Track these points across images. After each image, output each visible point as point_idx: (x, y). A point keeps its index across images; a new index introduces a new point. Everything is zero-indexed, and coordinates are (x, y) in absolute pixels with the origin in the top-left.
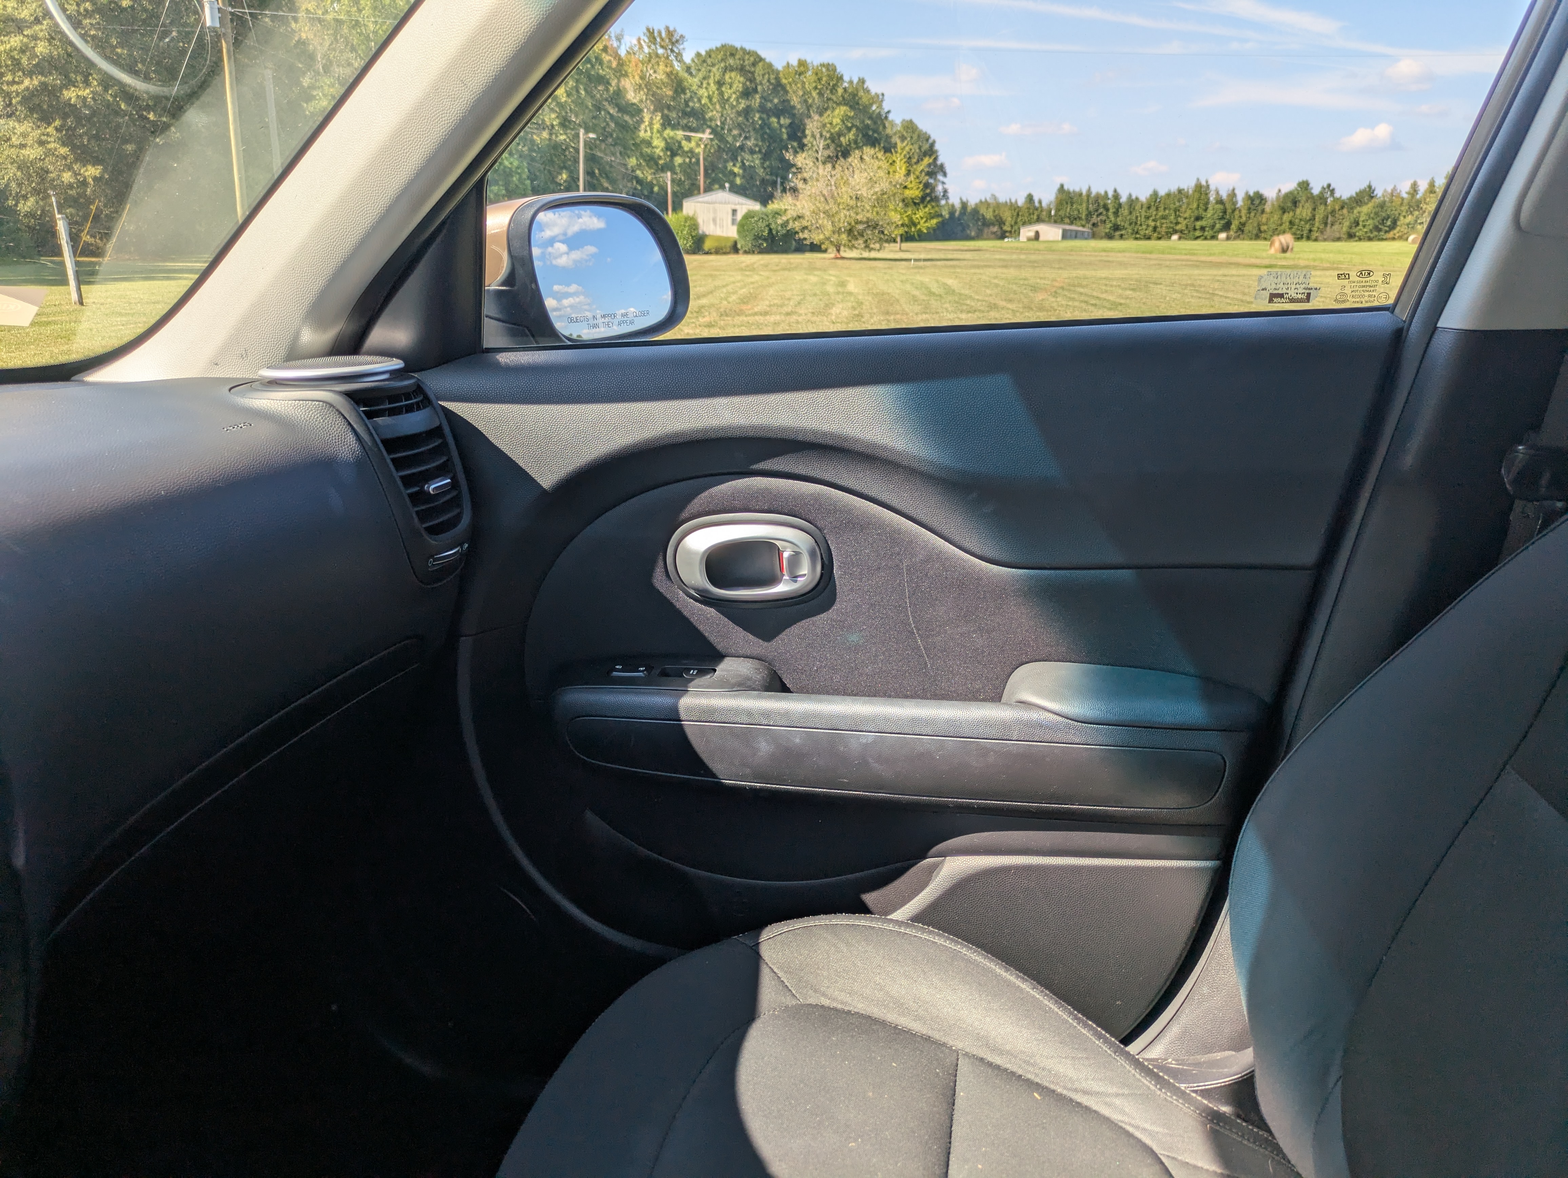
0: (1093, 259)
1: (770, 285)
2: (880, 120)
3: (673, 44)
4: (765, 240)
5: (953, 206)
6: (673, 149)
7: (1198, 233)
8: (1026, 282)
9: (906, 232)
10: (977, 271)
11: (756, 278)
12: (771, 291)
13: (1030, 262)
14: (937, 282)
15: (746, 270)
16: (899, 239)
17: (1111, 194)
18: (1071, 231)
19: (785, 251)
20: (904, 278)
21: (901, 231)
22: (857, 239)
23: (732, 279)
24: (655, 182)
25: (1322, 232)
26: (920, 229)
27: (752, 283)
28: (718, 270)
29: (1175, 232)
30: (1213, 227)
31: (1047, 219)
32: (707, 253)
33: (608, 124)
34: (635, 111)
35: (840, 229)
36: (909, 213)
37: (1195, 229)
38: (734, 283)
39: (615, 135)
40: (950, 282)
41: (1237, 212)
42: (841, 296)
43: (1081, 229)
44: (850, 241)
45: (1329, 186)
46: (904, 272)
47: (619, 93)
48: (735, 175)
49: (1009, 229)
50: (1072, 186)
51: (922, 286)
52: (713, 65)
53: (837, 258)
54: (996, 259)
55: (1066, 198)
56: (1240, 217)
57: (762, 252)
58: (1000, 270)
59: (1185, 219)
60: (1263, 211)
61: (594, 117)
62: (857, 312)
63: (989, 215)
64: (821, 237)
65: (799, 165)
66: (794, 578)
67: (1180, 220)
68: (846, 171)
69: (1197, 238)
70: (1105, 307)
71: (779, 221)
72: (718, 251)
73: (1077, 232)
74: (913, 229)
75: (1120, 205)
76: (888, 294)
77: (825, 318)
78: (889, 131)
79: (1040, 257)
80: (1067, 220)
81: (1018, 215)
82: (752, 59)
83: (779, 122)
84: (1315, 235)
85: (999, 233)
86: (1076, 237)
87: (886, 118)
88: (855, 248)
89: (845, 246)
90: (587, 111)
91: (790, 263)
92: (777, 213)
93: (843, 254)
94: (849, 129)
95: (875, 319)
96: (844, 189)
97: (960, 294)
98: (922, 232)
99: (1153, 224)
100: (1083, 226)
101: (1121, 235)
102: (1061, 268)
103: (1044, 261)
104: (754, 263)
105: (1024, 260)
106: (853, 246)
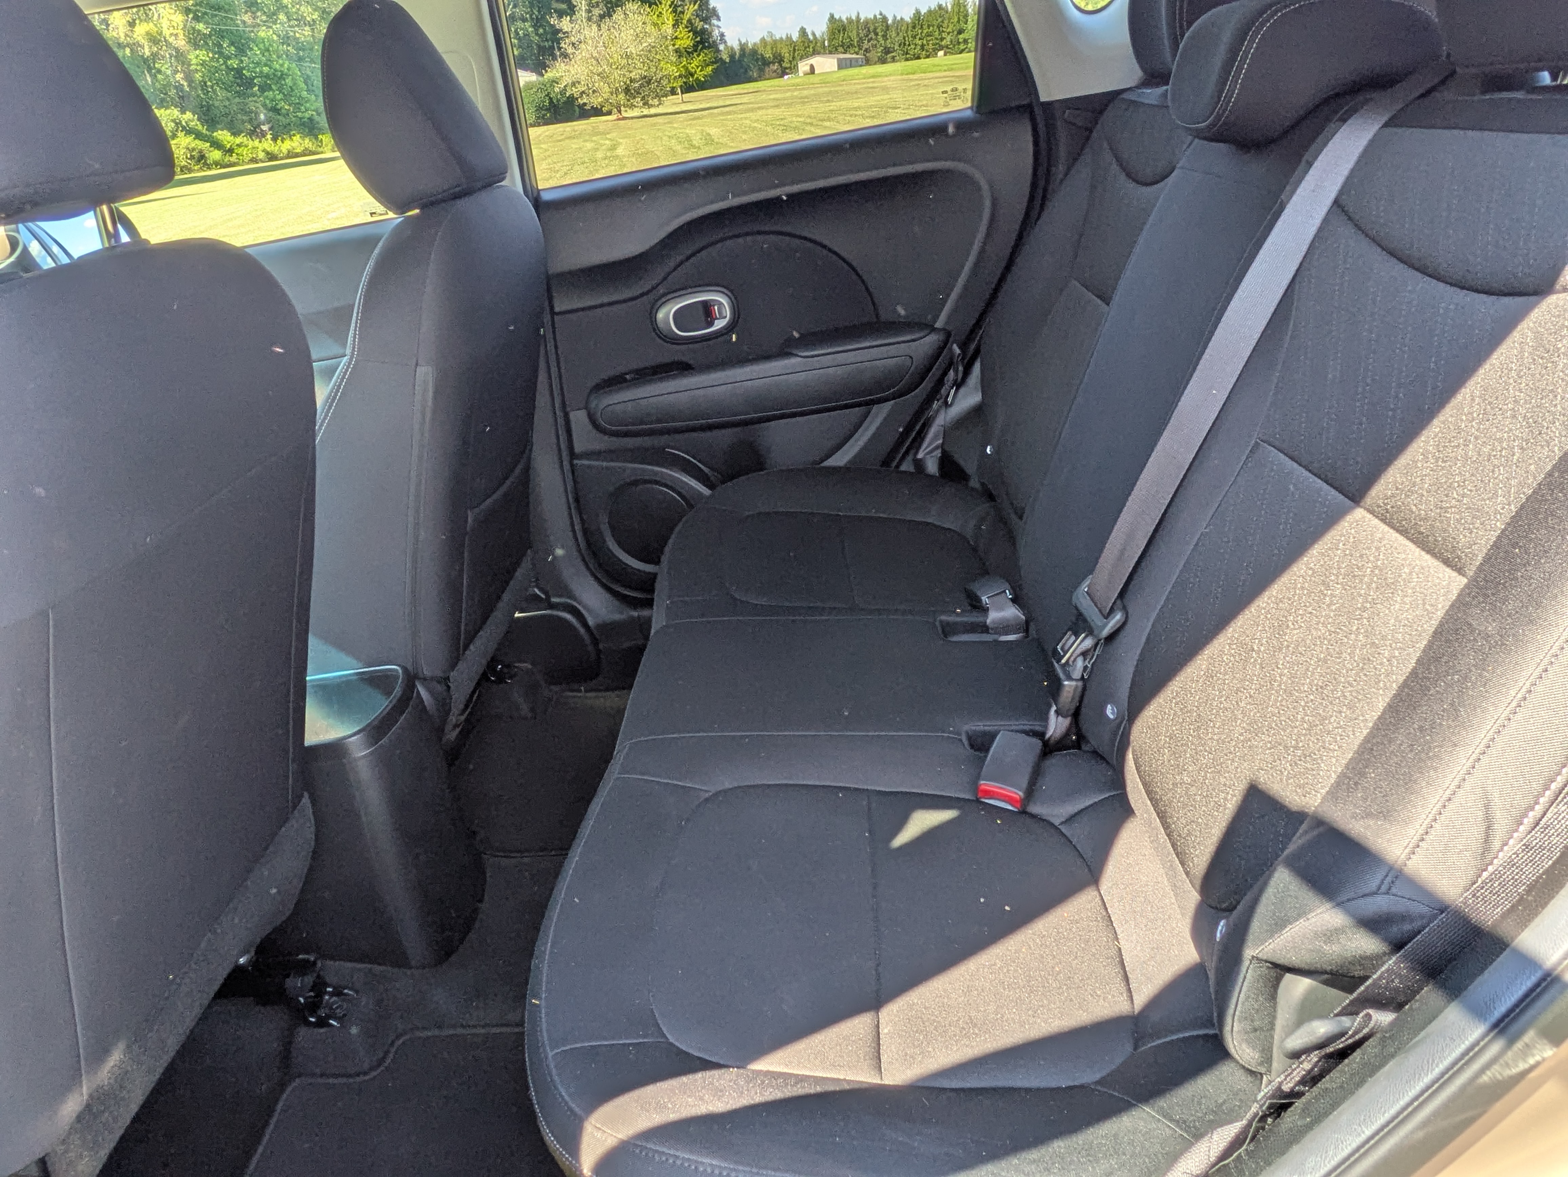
0: (859, 87)
4: (548, 110)
5: (732, 48)
7: (962, 47)
8: (782, 123)
9: (684, 82)
13: (802, 98)
16: (679, 91)
17: (879, 17)
18: (846, 59)
19: (568, 119)
21: (680, 82)
22: (635, 98)
26: (697, 78)
29: (941, 48)
31: (822, 51)
35: (617, 89)
36: (685, 63)
37: (959, 43)
43: (854, 56)
44: (628, 100)
49: (788, 65)
50: (843, 14)
53: (619, 119)
54: (770, 99)
55: (837, 27)
57: (546, 123)
59: (948, 33)
63: (768, 55)
64: (600, 100)
65: (565, 29)
67: (944, 35)
68: (612, 30)
69: (961, 52)
71: (557, 90)
73: (851, 60)
74: (691, 79)
75: (888, 27)
79: (812, 92)
80: (841, 49)
81: (794, 50)
85: (779, 71)
86: (851, 66)
88: (635, 106)
89: (625, 105)
91: (575, 131)
92: (553, 81)
93: (625, 114)
96: (613, 49)
98: (700, 80)
99: (920, 42)
100: (857, 54)
101: (893, 57)
102: (828, 101)
103: (815, 95)
104: (540, 135)
105: (796, 97)
106: (632, 105)
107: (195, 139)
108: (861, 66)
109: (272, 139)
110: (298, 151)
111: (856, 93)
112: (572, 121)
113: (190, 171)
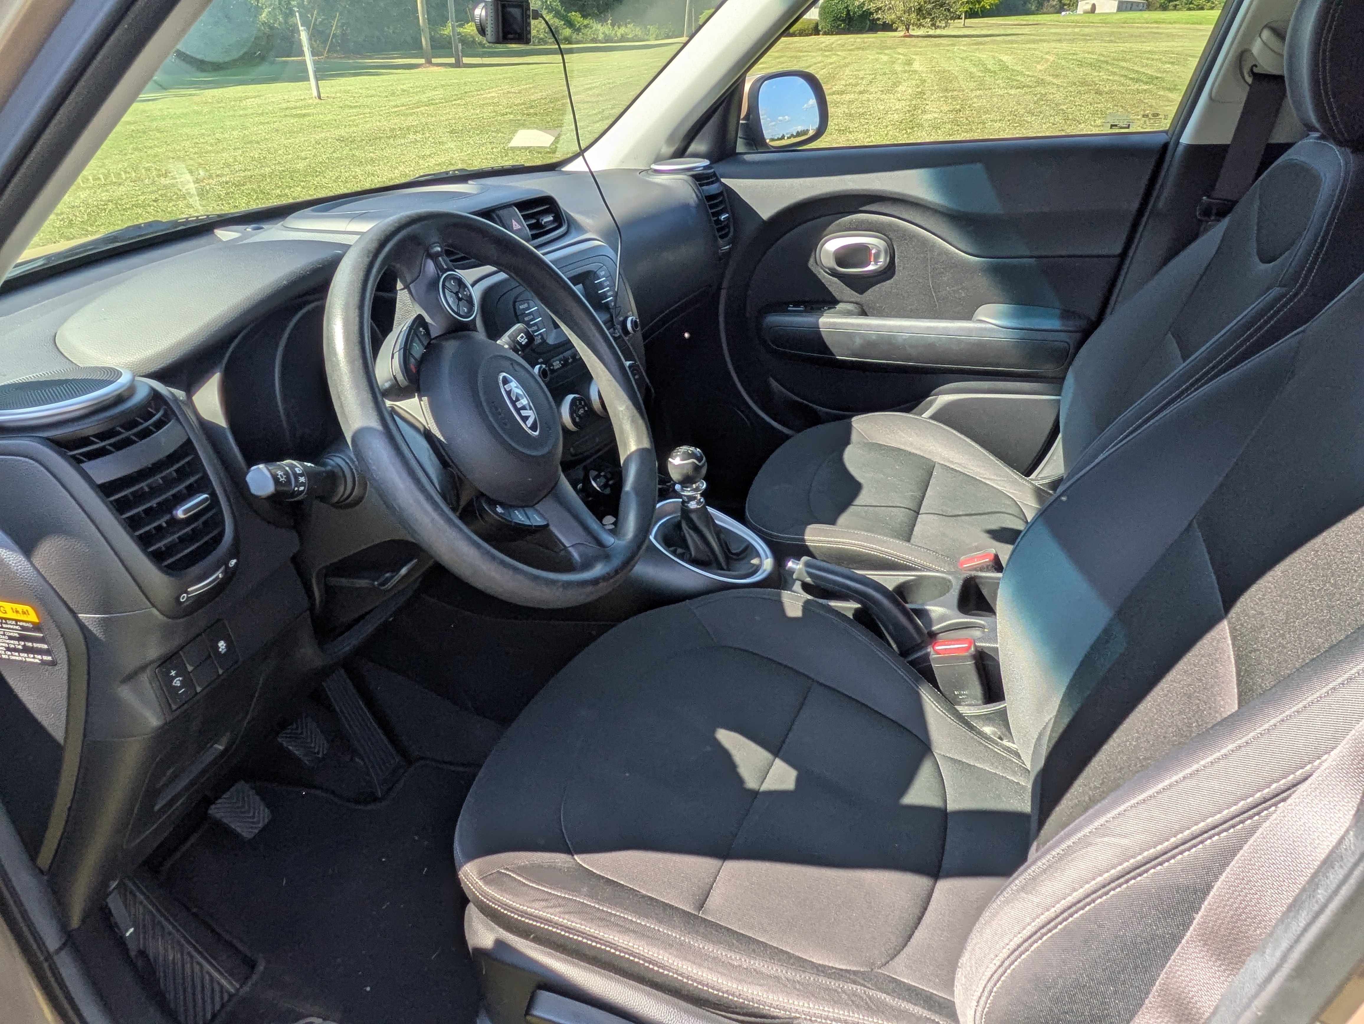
0: (1143, 31)
1: (846, 65)
4: (843, 21)
8: (1075, 57)
9: (970, 8)
10: (1033, 46)
11: (835, 58)
12: (847, 71)
13: (1083, 35)
14: (994, 58)
15: (825, 51)
16: (963, 16)
18: (1127, 3)
19: (860, 31)
20: (964, 55)
21: (966, 7)
22: (925, 18)
23: (814, 60)
26: (983, 6)
27: (831, 63)
28: (801, 51)
32: (793, 35)
35: (910, 8)
38: (815, 64)
40: (1005, 58)
42: (907, 75)
44: (919, 19)
46: (965, 48)
51: (980, 63)
53: (906, 36)
54: (1052, 33)
57: (840, 32)
58: (1053, 45)
62: (920, 90)
64: (893, 16)
66: (876, 262)
70: (1142, 81)
71: (856, 3)
72: (801, 33)
73: (1132, 3)
74: (977, 6)
76: (949, 71)
77: (892, 96)
79: (1093, 30)
85: (1058, 6)
86: (1131, 9)
88: (923, 26)
89: (913, 25)
91: (864, 43)
93: (911, 32)
95: (935, 96)
97: (1013, 70)
98: (985, 8)
101: (1175, 6)
102: (1111, 41)
103: (1097, 34)
104: (833, 43)
105: (1078, 34)
106: (921, 24)
107: (554, 17)
108: (1141, 10)
109: (611, 24)
110: (630, 36)
111: (1140, 36)
112: (862, 33)
113: (546, 43)
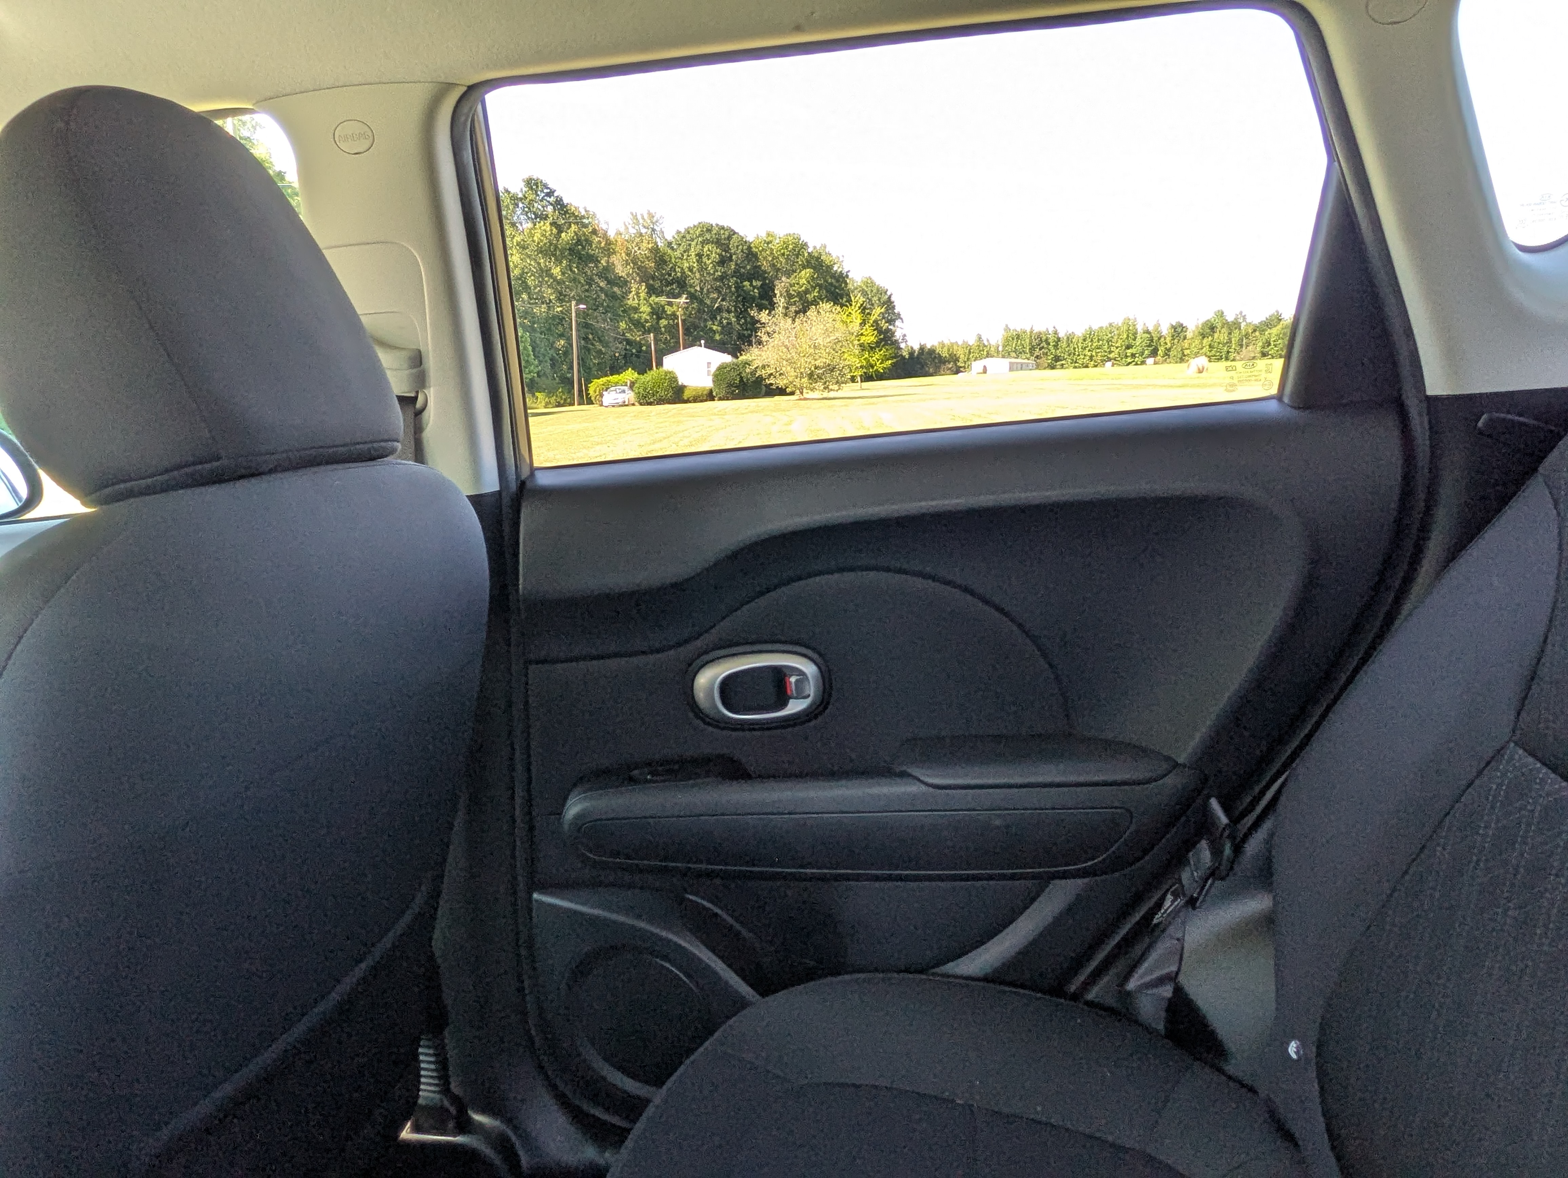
0: (1028, 387)
1: (725, 428)
2: (841, 278)
3: (653, 224)
4: (737, 387)
5: (912, 348)
6: (658, 313)
7: (1129, 360)
9: (864, 373)
14: (874, 416)
15: (719, 415)
16: (859, 379)
17: (1051, 330)
18: (1017, 363)
19: (754, 396)
21: (861, 372)
22: (817, 382)
23: (695, 424)
24: (643, 342)
25: (1238, 353)
26: (877, 370)
28: (693, 416)
29: (1109, 359)
30: (1142, 353)
31: (995, 355)
32: (687, 401)
33: (598, 296)
34: (623, 283)
35: (802, 374)
36: (866, 356)
37: (1126, 357)
38: (693, 427)
39: (605, 304)
41: (1162, 339)
43: (1026, 361)
44: (811, 384)
45: (1241, 313)
47: (608, 268)
48: (715, 332)
49: (963, 365)
50: (1018, 326)
51: (858, 421)
52: (692, 240)
53: (801, 399)
54: (943, 392)
55: (1012, 337)
56: (1166, 343)
57: (734, 397)
59: (1117, 348)
60: (1185, 338)
61: (587, 291)
63: (945, 354)
64: (785, 382)
65: (763, 321)
67: (1112, 349)
68: (805, 324)
69: (1128, 364)
71: (748, 370)
72: (696, 399)
73: (1022, 364)
74: (871, 370)
75: (1059, 339)
78: (850, 286)
80: (1013, 354)
81: (970, 352)
82: (727, 233)
83: (751, 285)
84: (1232, 356)
85: (954, 369)
86: (1022, 370)
87: (847, 276)
88: (816, 389)
89: (807, 389)
90: (579, 286)
91: (758, 406)
92: (746, 363)
93: (805, 395)
94: (814, 288)
96: (803, 340)
98: (879, 372)
99: (1089, 354)
100: (1028, 359)
101: (1062, 365)
103: (985, 392)
104: (727, 408)
105: (968, 392)
106: (814, 388)
108: (1031, 369)
111: (1025, 392)
112: (757, 398)
